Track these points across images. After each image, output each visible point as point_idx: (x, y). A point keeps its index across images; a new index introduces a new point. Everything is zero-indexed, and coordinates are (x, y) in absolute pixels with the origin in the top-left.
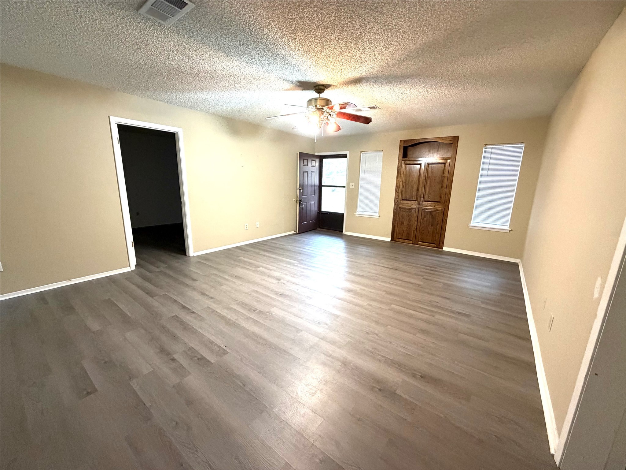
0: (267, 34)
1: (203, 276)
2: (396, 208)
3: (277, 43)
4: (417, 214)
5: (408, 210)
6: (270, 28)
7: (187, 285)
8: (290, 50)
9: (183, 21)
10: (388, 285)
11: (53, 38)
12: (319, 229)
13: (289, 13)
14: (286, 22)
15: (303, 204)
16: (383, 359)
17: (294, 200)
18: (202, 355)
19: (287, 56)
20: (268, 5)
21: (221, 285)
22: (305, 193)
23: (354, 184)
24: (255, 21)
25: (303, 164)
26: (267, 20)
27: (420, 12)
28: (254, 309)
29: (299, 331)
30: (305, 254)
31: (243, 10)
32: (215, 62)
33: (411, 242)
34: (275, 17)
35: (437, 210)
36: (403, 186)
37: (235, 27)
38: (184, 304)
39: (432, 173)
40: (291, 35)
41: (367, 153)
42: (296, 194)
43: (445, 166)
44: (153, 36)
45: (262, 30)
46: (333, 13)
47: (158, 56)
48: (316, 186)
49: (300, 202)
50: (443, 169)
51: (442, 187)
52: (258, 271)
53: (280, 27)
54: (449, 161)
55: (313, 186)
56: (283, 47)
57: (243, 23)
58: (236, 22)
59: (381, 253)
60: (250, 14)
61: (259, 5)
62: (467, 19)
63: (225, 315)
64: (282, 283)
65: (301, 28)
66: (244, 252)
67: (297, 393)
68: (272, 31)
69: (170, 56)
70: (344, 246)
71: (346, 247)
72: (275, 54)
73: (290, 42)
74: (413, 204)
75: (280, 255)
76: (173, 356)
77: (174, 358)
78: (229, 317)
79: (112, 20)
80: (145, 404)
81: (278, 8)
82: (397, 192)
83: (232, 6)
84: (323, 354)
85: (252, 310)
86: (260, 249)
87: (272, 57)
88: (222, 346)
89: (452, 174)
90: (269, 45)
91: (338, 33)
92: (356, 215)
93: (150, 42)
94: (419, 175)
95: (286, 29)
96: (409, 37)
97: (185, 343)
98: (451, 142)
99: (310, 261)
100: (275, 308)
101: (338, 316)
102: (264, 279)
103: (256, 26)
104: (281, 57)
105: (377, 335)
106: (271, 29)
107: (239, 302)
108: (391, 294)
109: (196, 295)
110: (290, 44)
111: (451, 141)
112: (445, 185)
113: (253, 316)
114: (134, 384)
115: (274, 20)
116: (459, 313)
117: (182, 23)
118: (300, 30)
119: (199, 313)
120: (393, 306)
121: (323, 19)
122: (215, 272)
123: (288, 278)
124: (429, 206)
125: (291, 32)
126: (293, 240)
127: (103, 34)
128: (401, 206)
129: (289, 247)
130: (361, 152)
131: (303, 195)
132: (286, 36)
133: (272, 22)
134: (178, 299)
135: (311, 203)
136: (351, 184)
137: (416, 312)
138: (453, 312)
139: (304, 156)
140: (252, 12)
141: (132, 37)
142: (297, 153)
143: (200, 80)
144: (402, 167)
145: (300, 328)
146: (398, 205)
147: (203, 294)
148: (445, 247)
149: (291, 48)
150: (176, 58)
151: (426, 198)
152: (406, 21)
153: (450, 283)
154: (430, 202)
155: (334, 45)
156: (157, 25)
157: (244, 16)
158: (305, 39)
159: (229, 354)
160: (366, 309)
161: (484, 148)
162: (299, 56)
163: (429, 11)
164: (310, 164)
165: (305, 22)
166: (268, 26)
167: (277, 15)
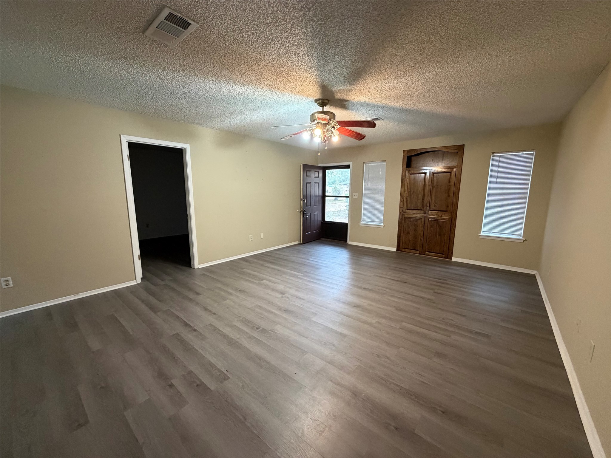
0: (270, 50)
1: (207, 289)
2: (401, 218)
3: (280, 59)
4: (423, 223)
5: (413, 220)
6: (273, 45)
7: (191, 300)
8: (293, 66)
9: (187, 42)
10: (396, 300)
11: (67, 64)
12: (323, 239)
13: (292, 28)
14: (289, 37)
15: (307, 214)
16: (398, 388)
17: (298, 210)
18: (201, 381)
19: (290, 71)
20: (271, 21)
21: (225, 299)
22: (309, 204)
23: (357, 194)
24: (258, 38)
25: (307, 175)
26: (270, 36)
27: (428, 20)
28: (257, 327)
29: (304, 352)
30: (309, 266)
31: (245, 27)
32: (220, 81)
33: (418, 252)
34: (278, 33)
35: (444, 219)
36: (408, 195)
37: (239, 45)
38: (185, 320)
39: (438, 182)
40: (294, 51)
41: (370, 164)
42: (300, 206)
43: (451, 175)
44: (159, 57)
45: (265, 46)
46: (337, 26)
47: (165, 77)
48: (320, 196)
49: (304, 213)
50: (449, 178)
51: (449, 196)
52: (262, 285)
53: (283, 43)
54: (455, 169)
55: (316, 196)
56: (286, 63)
57: (247, 41)
58: (239, 40)
59: (387, 264)
60: (253, 31)
61: (262, 22)
62: (478, 26)
63: (227, 333)
64: (286, 297)
65: (304, 43)
66: (248, 264)
67: (303, 431)
68: (275, 47)
69: (176, 76)
70: (349, 257)
71: (350, 258)
72: (278, 70)
73: (293, 57)
74: (418, 214)
75: (284, 266)
76: (171, 381)
77: (172, 383)
78: (231, 335)
79: (120, 44)
80: (137, 441)
81: (281, 24)
82: (402, 202)
83: (235, 24)
84: (331, 381)
85: (256, 328)
86: (265, 261)
87: (276, 73)
88: (223, 369)
89: (459, 183)
90: (272, 62)
91: (342, 46)
92: (360, 225)
93: (157, 63)
94: (424, 184)
95: (289, 45)
96: (415, 47)
97: (185, 366)
98: (457, 151)
99: (314, 273)
100: (279, 325)
101: (345, 336)
102: (267, 293)
103: (259, 43)
104: (285, 73)
105: (388, 358)
106: (275, 45)
107: (242, 318)
108: (401, 310)
109: (198, 311)
110: (293, 60)
111: (456, 149)
112: (451, 195)
113: (256, 335)
114: (129, 414)
115: (277, 36)
116: (477, 333)
117: (187, 43)
118: (303, 45)
119: (201, 331)
120: (404, 324)
121: (326, 33)
122: (219, 285)
123: (293, 291)
124: (435, 215)
125: (294, 47)
126: (298, 251)
127: (112, 58)
128: (406, 215)
129: (294, 259)
130: (364, 163)
131: (307, 206)
132: (289, 51)
133: (276, 38)
134: (181, 316)
135: (315, 213)
136: (354, 194)
137: (430, 332)
138: (471, 332)
139: (307, 168)
140: (254, 29)
141: (139, 59)
142: (301, 165)
143: (205, 98)
144: (406, 176)
145: (306, 350)
146: (403, 215)
147: (206, 309)
148: (454, 257)
149: (294, 63)
150: (182, 77)
151: (432, 207)
152: (413, 31)
153: (463, 297)
154: (436, 212)
155: (337, 59)
156: (163, 47)
157: (247, 33)
158: (308, 53)
159: (229, 379)
160: (375, 327)
161: (491, 156)
162: (302, 71)
163: (438, 19)
164: (313, 175)
165: (308, 37)
166: (271, 42)
167: (280, 31)
